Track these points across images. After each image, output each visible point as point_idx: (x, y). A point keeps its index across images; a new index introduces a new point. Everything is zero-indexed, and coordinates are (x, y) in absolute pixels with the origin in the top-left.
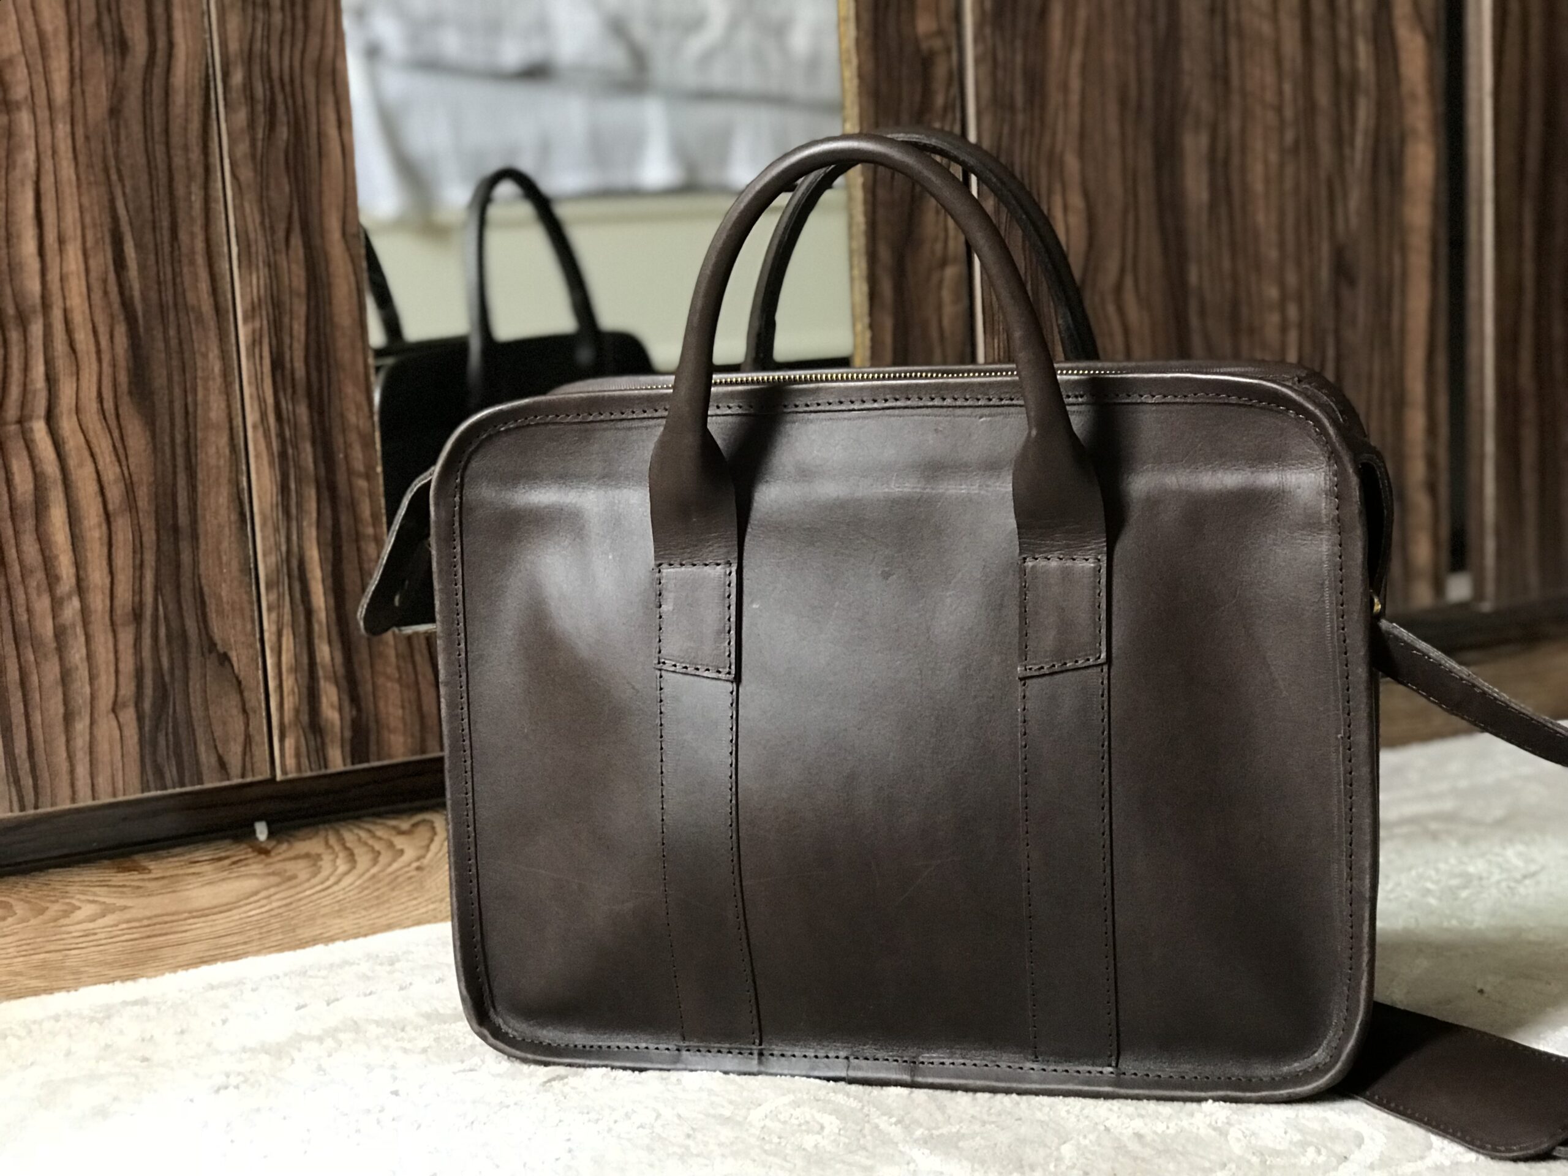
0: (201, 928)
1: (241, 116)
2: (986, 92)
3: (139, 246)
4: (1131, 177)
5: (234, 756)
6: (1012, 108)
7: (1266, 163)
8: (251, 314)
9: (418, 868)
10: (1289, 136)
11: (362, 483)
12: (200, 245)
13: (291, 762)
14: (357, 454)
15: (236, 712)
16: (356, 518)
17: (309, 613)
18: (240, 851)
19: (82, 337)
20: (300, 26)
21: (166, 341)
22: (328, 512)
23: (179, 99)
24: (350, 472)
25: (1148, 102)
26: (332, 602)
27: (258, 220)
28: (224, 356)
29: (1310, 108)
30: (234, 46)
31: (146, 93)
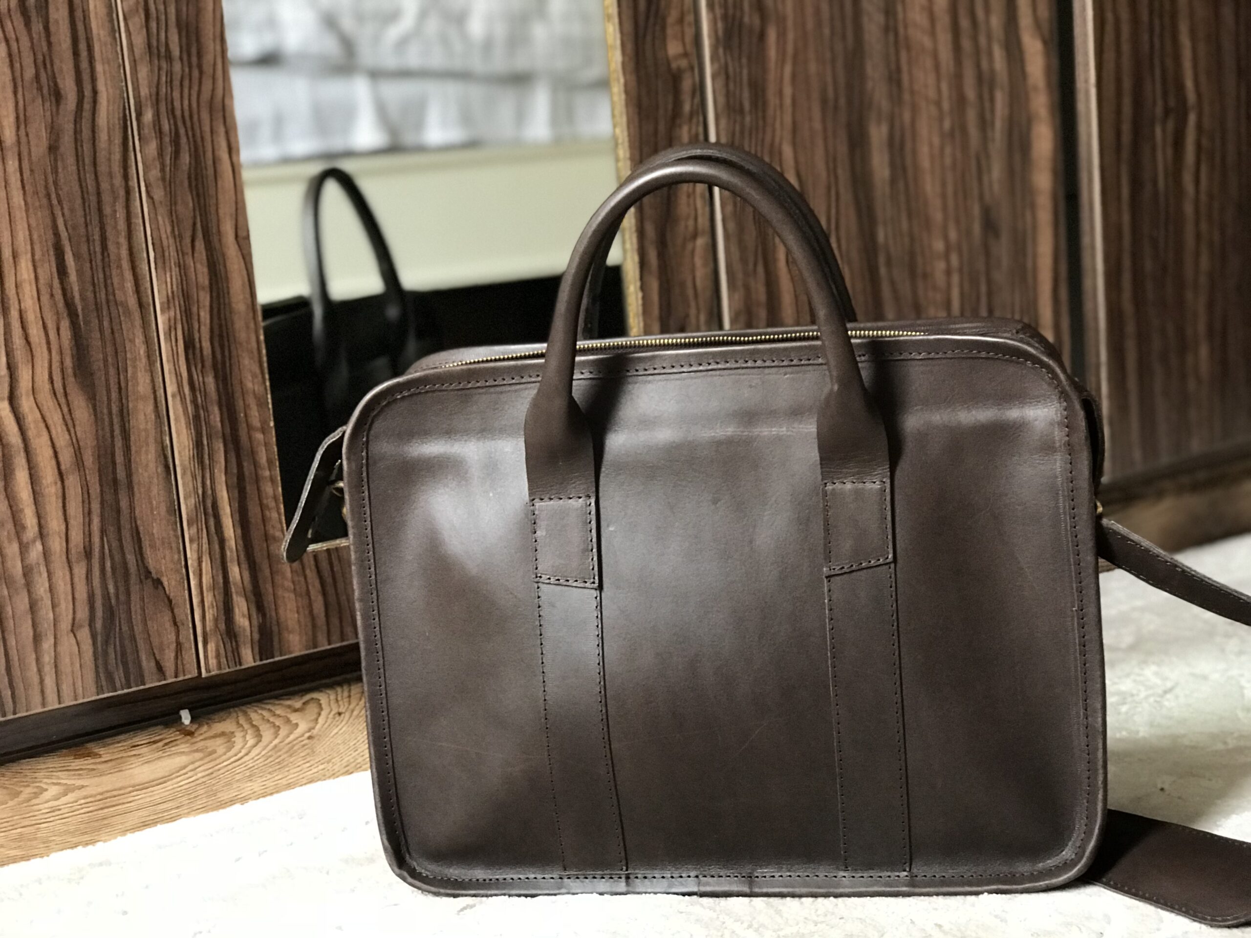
0: (143, 797)
1: (152, 147)
2: (721, 100)
3: (77, 256)
4: (832, 162)
5: (168, 660)
6: (741, 111)
7: (931, 145)
8: (167, 305)
9: (310, 738)
10: (947, 124)
11: (259, 436)
12: (124, 253)
13: (213, 662)
14: (254, 413)
15: (168, 625)
16: (256, 464)
17: (222, 542)
18: (170, 734)
19: (35, 332)
20: (196, 73)
21: (101, 331)
22: (233, 460)
23: (103, 136)
24: (249, 427)
25: (842, 101)
26: (239, 531)
27: (169, 230)
28: (147, 341)
29: (960, 100)
30: (144, 91)
31: (77, 132)
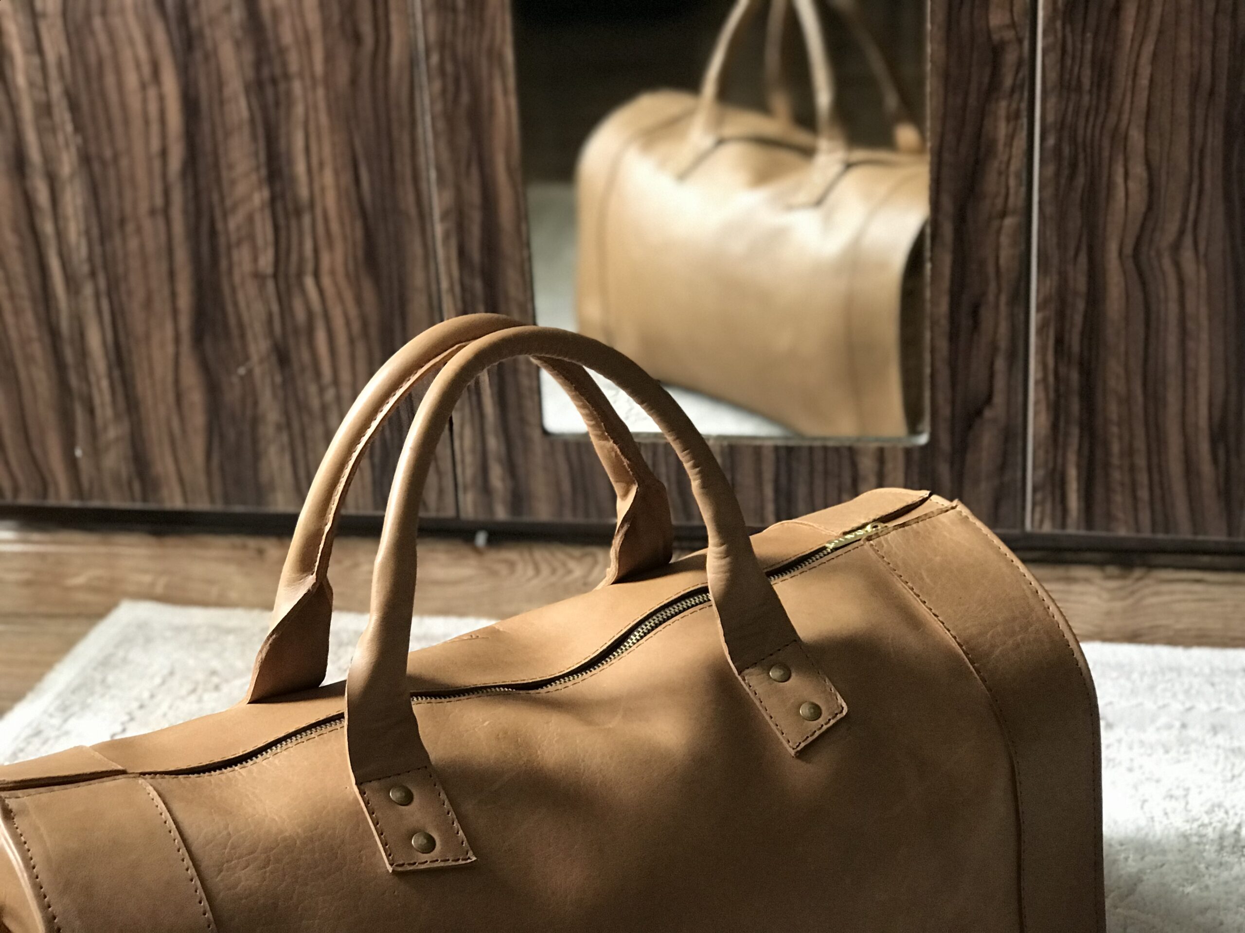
3: (369, 170)
6: (1079, 90)
12: (408, 171)
13: (470, 509)
17: (482, 418)
20: (477, 24)
21: (387, 232)
26: (498, 412)
31: (373, 68)
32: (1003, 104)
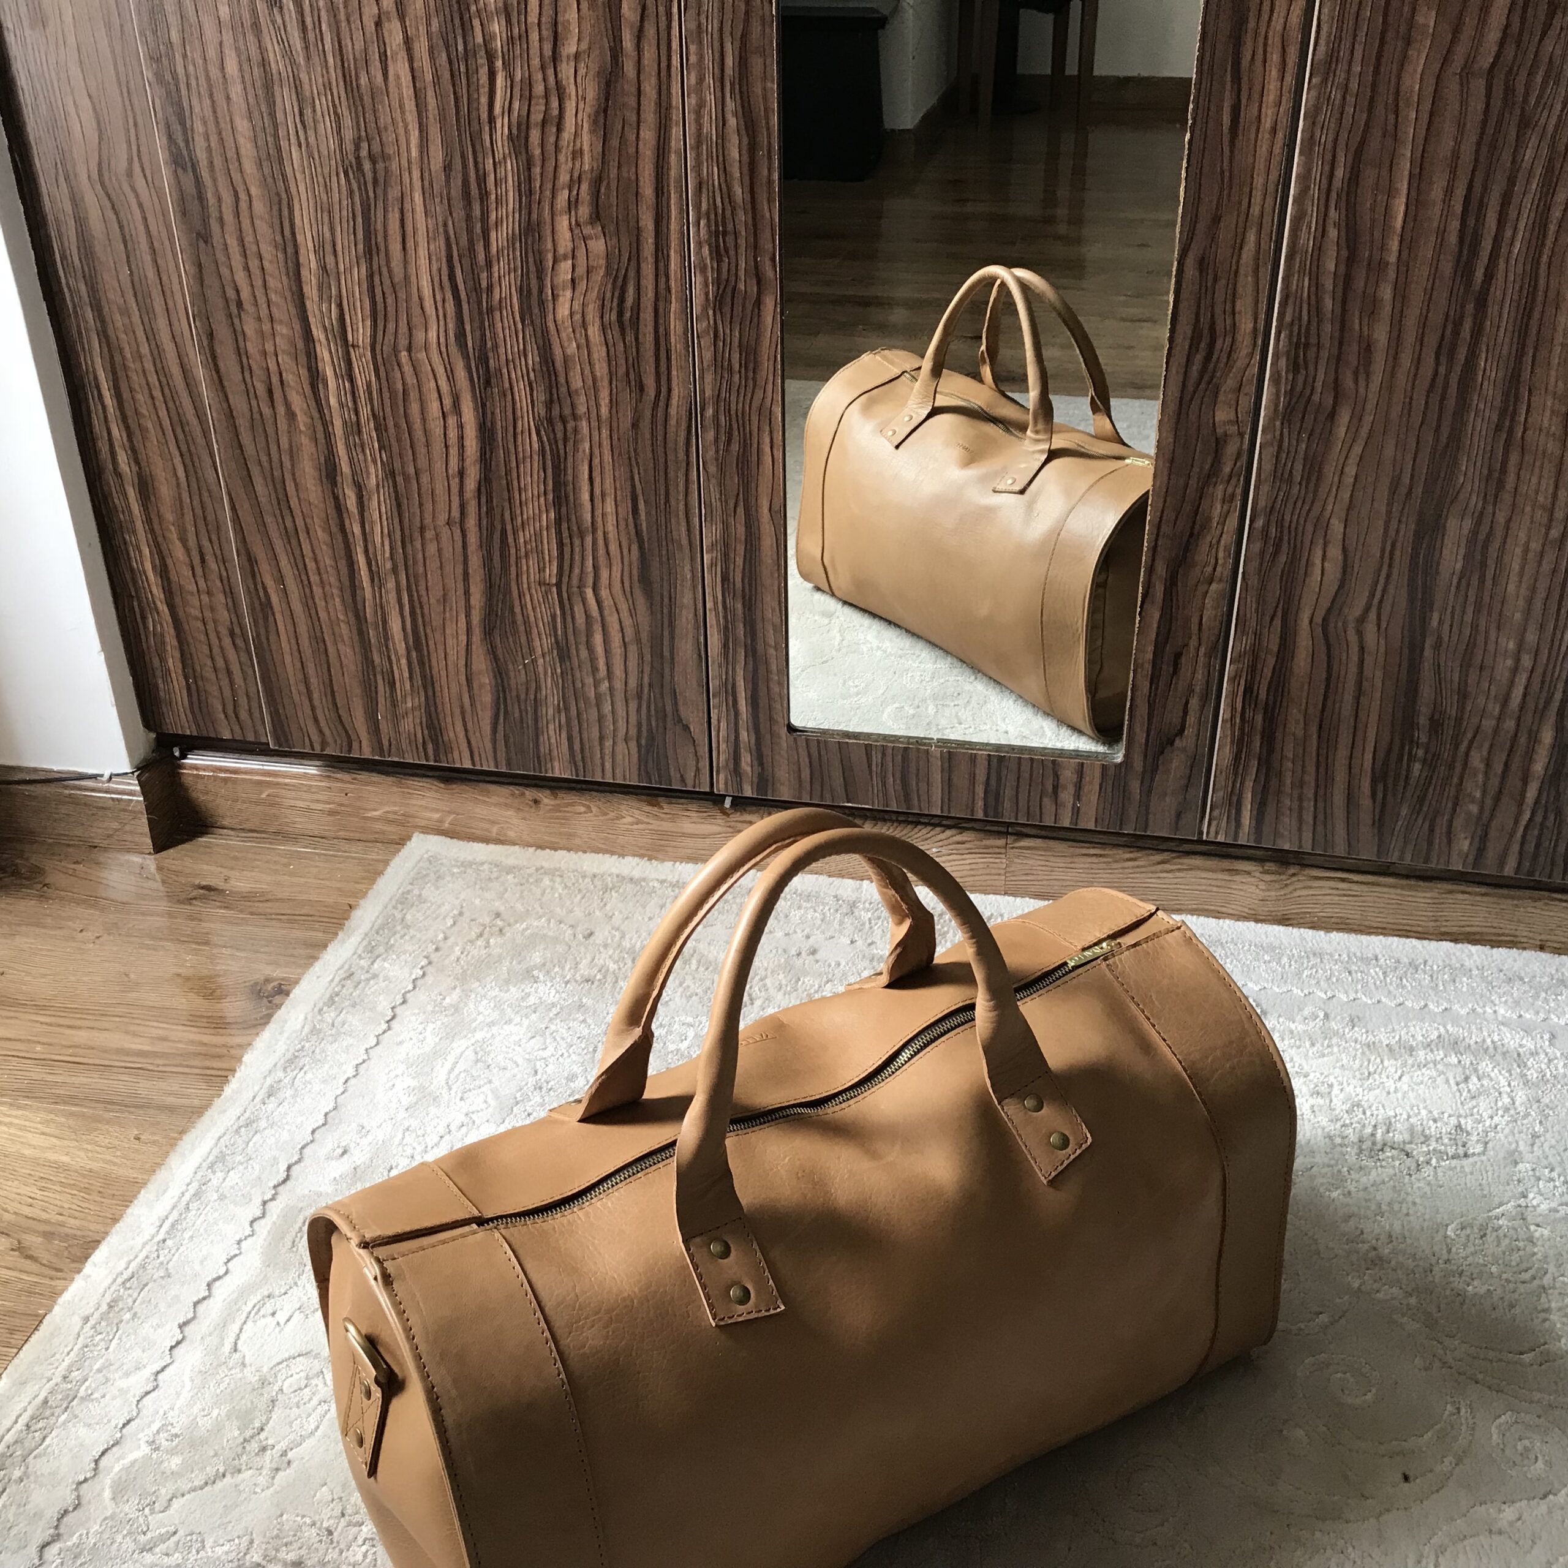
1: (711, 435)
3: (647, 505)
5: (690, 775)
6: (1290, 481)
7: (1526, 549)
8: (712, 547)
10: (1556, 530)
12: (682, 507)
13: (722, 786)
15: (691, 756)
16: (768, 671)
17: (737, 714)
18: (714, 811)
19: (613, 548)
21: (660, 556)
23: (673, 422)
24: (765, 644)
26: (750, 710)
27: (718, 494)
30: (708, 393)
31: (654, 417)
32: (1220, 488)
